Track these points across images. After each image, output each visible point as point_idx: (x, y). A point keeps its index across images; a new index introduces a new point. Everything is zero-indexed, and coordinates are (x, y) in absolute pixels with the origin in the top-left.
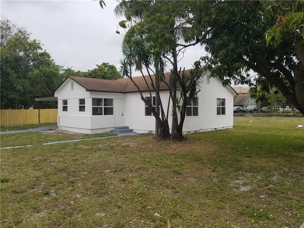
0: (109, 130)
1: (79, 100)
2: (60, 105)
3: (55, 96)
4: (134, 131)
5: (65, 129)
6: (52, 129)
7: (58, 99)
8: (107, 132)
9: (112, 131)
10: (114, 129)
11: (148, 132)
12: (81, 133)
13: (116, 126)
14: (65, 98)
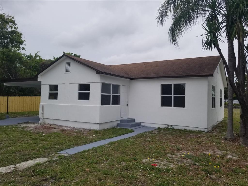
0: (115, 124)
1: (78, 85)
2: (45, 91)
3: (39, 79)
4: (142, 124)
5: (52, 122)
6: (29, 121)
7: (42, 84)
8: (113, 127)
9: (118, 125)
10: (119, 122)
11: (166, 126)
12: (80, 129)
13: (121, 119)
14: (54, 83)
